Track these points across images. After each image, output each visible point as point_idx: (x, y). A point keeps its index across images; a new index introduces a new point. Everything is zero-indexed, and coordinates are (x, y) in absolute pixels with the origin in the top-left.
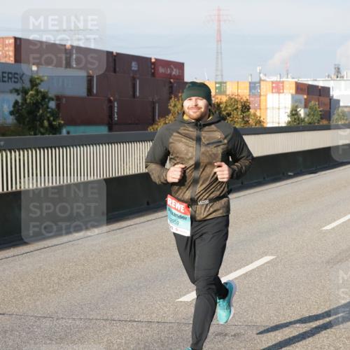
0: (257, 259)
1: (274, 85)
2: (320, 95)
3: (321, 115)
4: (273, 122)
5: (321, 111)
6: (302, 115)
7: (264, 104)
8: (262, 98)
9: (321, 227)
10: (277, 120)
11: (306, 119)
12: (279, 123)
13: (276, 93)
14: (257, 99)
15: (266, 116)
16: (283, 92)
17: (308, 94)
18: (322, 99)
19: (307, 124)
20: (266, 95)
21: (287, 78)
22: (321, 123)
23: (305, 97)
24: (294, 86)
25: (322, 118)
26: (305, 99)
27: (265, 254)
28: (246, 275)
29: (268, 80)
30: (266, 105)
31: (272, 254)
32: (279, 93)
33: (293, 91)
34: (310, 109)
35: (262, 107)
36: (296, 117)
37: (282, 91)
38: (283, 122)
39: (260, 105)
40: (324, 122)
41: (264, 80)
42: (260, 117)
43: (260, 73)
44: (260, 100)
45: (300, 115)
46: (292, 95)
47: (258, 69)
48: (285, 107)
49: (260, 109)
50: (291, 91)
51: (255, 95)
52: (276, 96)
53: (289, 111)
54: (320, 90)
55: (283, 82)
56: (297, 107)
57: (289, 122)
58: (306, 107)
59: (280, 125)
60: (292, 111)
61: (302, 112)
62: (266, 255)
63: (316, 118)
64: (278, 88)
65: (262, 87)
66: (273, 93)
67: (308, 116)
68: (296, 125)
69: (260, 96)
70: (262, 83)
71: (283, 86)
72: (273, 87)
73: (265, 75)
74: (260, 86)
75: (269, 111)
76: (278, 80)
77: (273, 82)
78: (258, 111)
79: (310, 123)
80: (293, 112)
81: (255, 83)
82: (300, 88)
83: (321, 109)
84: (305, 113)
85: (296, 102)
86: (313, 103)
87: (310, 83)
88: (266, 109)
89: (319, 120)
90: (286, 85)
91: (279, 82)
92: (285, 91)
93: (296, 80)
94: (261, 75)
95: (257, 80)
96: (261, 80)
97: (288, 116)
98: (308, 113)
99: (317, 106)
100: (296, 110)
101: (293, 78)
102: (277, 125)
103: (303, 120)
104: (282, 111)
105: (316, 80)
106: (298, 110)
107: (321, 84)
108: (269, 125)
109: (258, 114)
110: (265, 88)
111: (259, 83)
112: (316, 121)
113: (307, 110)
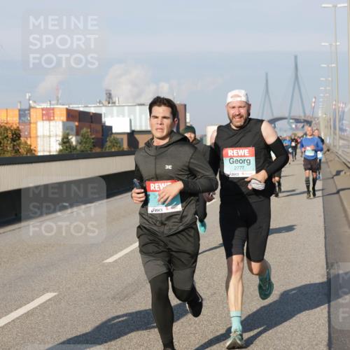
0: (38, 296)
1: (44, 112)
2: (92, 122)
3: (93, 142)
4: (44, 151)
5: (93, 139)
6: (74, 143)
7: (35, 132)
8: (32, 125)
9: (103, 260)
10: (48, 149)
11: (78, 148)
12: (50, 152)
13: (46, 120)
14: (26, 127)
15: (37, 144)
16: (54, 120)
17: (79, 121)
18: (93, 125)
19: (78, 152)
20: (36, 123)
21: (57, 104)
22: (94, 151)
23: (77, 124)
24: (65, 113)
25: (94, 146)
26: (77, 126)
27: (46, 290)
28: (28, 314)
29: (38, 107)
30: (36, 133)
31: (54, 291)
32: (49, 120)
33: (64, 118)
34: (82, 136)
35: (32, 135)
36: (67, 145)
37: (52, 118)
38: (55, 150)
39: (30, 133)
40: (98, 150)
41: (33, 108)
42: (31, 146)
43: (29, 100)
44: (30, 128)
45: (72, 143)
46: (63, 122)
47: (28, 95)
48: (56, 136)
49: (30, 137)
50: (62, 118)
51: (25, 123)
52: (46, 123)
53: (60, 139)
54: (91, 116)
55: (53, 109)
56: (68, 135)
57: (60, 151)
58: (77, 134)
59: (52, 154)
60: (63, 139)
61: (73, 140)
62: (47, 292)
63: (88, 146)
64: (48, 115)
65: (32, 113)
66: (43, 120)
67: (80, 143)
68: (67, 154)
69: (30, 123)
70: (32, 110)
71: (54, 113)
72: (43, 115)
73: (35, 102)
74: (30, 113)
75: (39, 139)
76: (49, 107)
77: (43, 109)
78: (29, 139)
79: (83, 151)
80: (65, 140)
81: (25, 110)
82: (72, 115)
83: (93, 136)
84: (77, 141)
85: (67, 129)
86: (84, 130)
87: (81, 109)
88: (37, 137)
89: (91, 148)
90: (57, 112)
91: (50, 109)
92: (56, 118)
93: (67, 107)
94: (31, 102)
95: (27, 107)
96: (30, 107)
97: (60, 144)
98: (80, 141)
99: (89, 134)
100: (67, 138)
101: (63, 105)
102: (48, 154)
103: (75, 148)
104: (53, 140)
105: (87, 107)
106: (70, 137)
107: (93, 110)
108: (40, 154)
109: (29, 143)
110: (34, 115)
111: (29, 110)
112: (88, 149)
113: (79, 138)
